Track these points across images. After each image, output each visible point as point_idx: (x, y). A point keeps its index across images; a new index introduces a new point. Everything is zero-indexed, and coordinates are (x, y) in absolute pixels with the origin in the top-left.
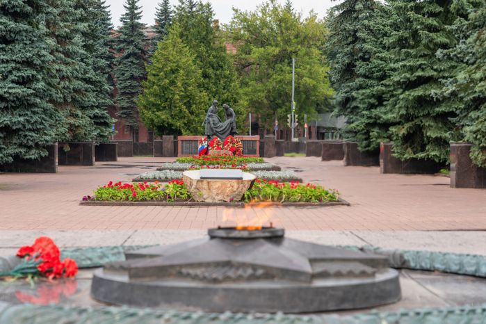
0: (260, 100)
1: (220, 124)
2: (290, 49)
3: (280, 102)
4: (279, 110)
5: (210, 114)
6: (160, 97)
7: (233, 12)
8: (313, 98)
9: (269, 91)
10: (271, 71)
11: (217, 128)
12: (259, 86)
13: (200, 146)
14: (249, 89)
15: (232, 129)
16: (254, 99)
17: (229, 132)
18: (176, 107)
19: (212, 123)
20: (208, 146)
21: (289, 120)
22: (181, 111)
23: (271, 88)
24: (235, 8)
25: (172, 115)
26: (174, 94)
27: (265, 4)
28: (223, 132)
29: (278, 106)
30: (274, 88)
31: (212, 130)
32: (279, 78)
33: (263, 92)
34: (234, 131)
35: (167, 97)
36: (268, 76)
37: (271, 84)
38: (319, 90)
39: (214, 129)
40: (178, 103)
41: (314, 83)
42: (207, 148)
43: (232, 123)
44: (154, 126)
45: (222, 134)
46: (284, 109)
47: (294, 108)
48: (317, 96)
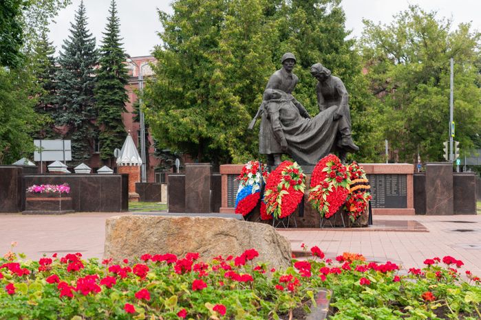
0: (398, 130)
1: (302, 121)
2: (436, 65)
3: (424, 131)
4: (423, 143)
5: (270, 91)
6: (184, 77)
7: (364, 25)
8: (470, 126)
9: (410, 120)
10: (412, 94)
11: (291, 133)
12: (396, 114)
13: (241, 187)
14: (385, 117)
15: (339, 136)
16: (391, 129)
17: (328, 145)
18: (217, 99)
19: (275, 116)
20: (263, 187)
21: (445, 150)
22: (228, 108)
23: (413, 114)
24: (366, 19)
25: (209, 119)
26: (211, 70)
27: (404, 14)
28: (311, 146)
29: (422, 138)
30: (417, 114)
31: (278, 140)
32: (423, 101)
33: (402, 119)
34: (344, 142)
35: (197, 76)
36: (409, 101)
37: (413, 110)
38: (476, 116)
39: (284, 137)
40: (220, 89)
41: (470, 106)
42: (261, 192)
43: (337, 118)
44: (170, 142)
45: (307, 152)
46: (429, 141)
47: (453, 131)
48: (474, 123)
